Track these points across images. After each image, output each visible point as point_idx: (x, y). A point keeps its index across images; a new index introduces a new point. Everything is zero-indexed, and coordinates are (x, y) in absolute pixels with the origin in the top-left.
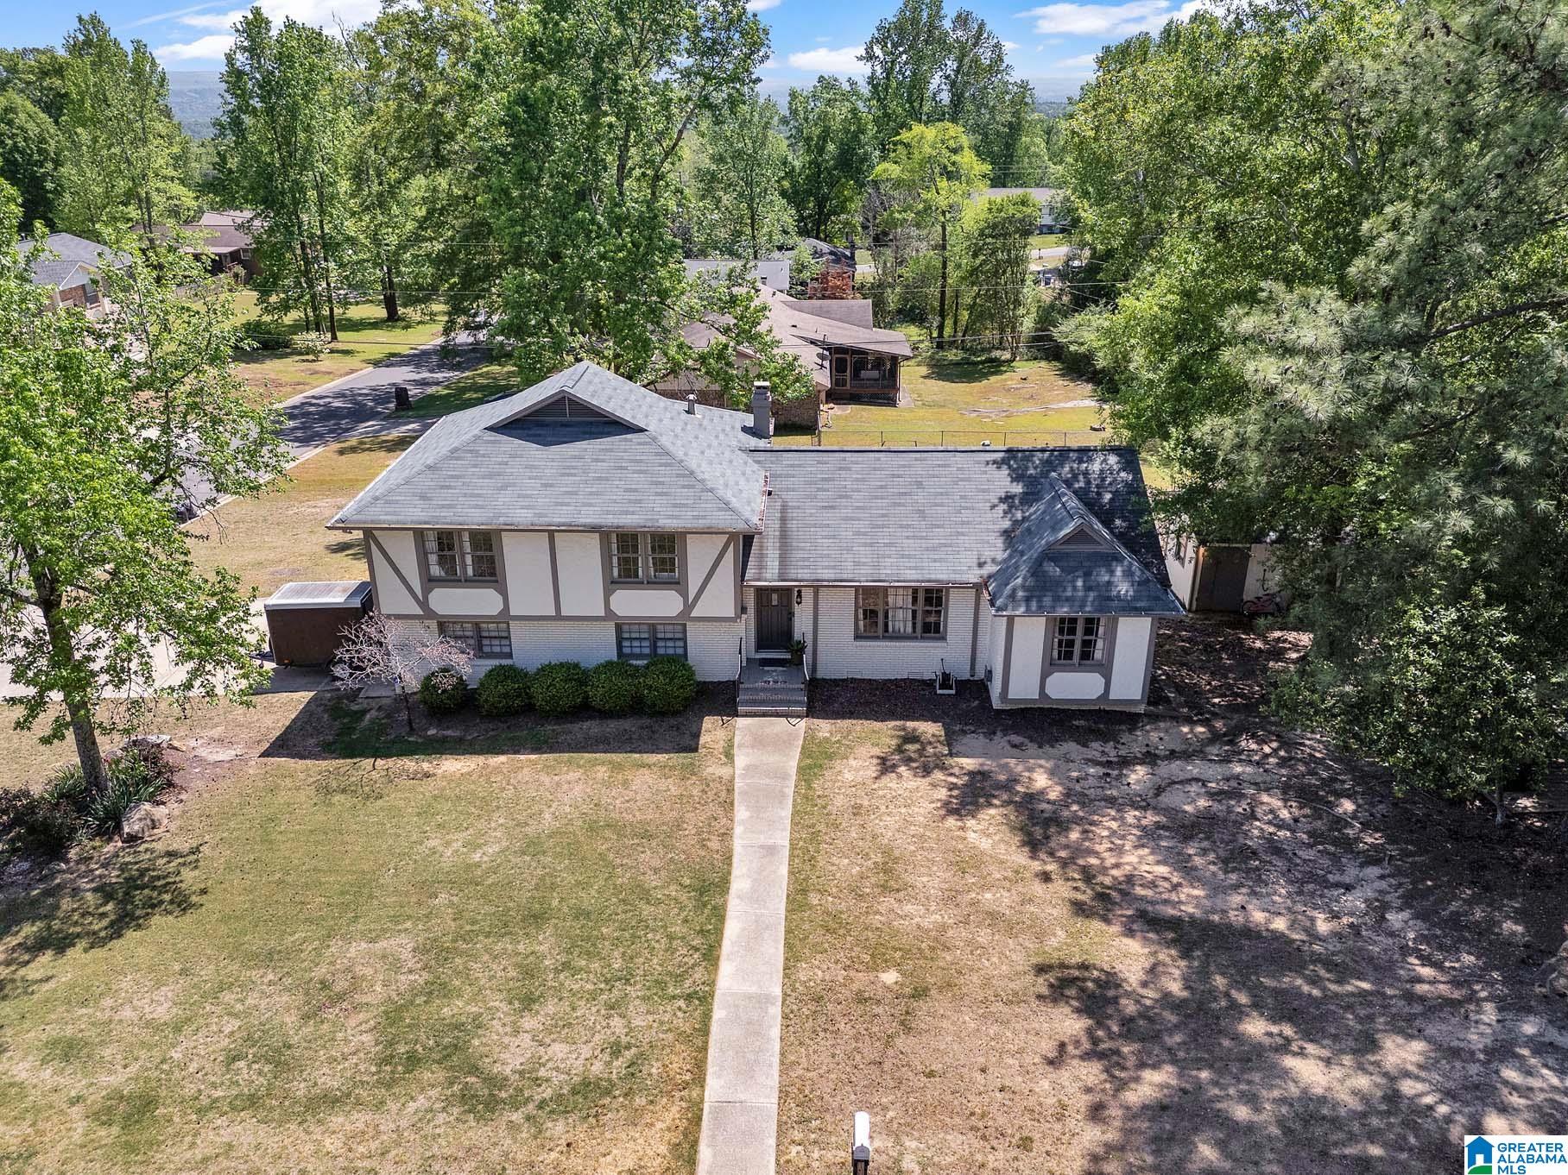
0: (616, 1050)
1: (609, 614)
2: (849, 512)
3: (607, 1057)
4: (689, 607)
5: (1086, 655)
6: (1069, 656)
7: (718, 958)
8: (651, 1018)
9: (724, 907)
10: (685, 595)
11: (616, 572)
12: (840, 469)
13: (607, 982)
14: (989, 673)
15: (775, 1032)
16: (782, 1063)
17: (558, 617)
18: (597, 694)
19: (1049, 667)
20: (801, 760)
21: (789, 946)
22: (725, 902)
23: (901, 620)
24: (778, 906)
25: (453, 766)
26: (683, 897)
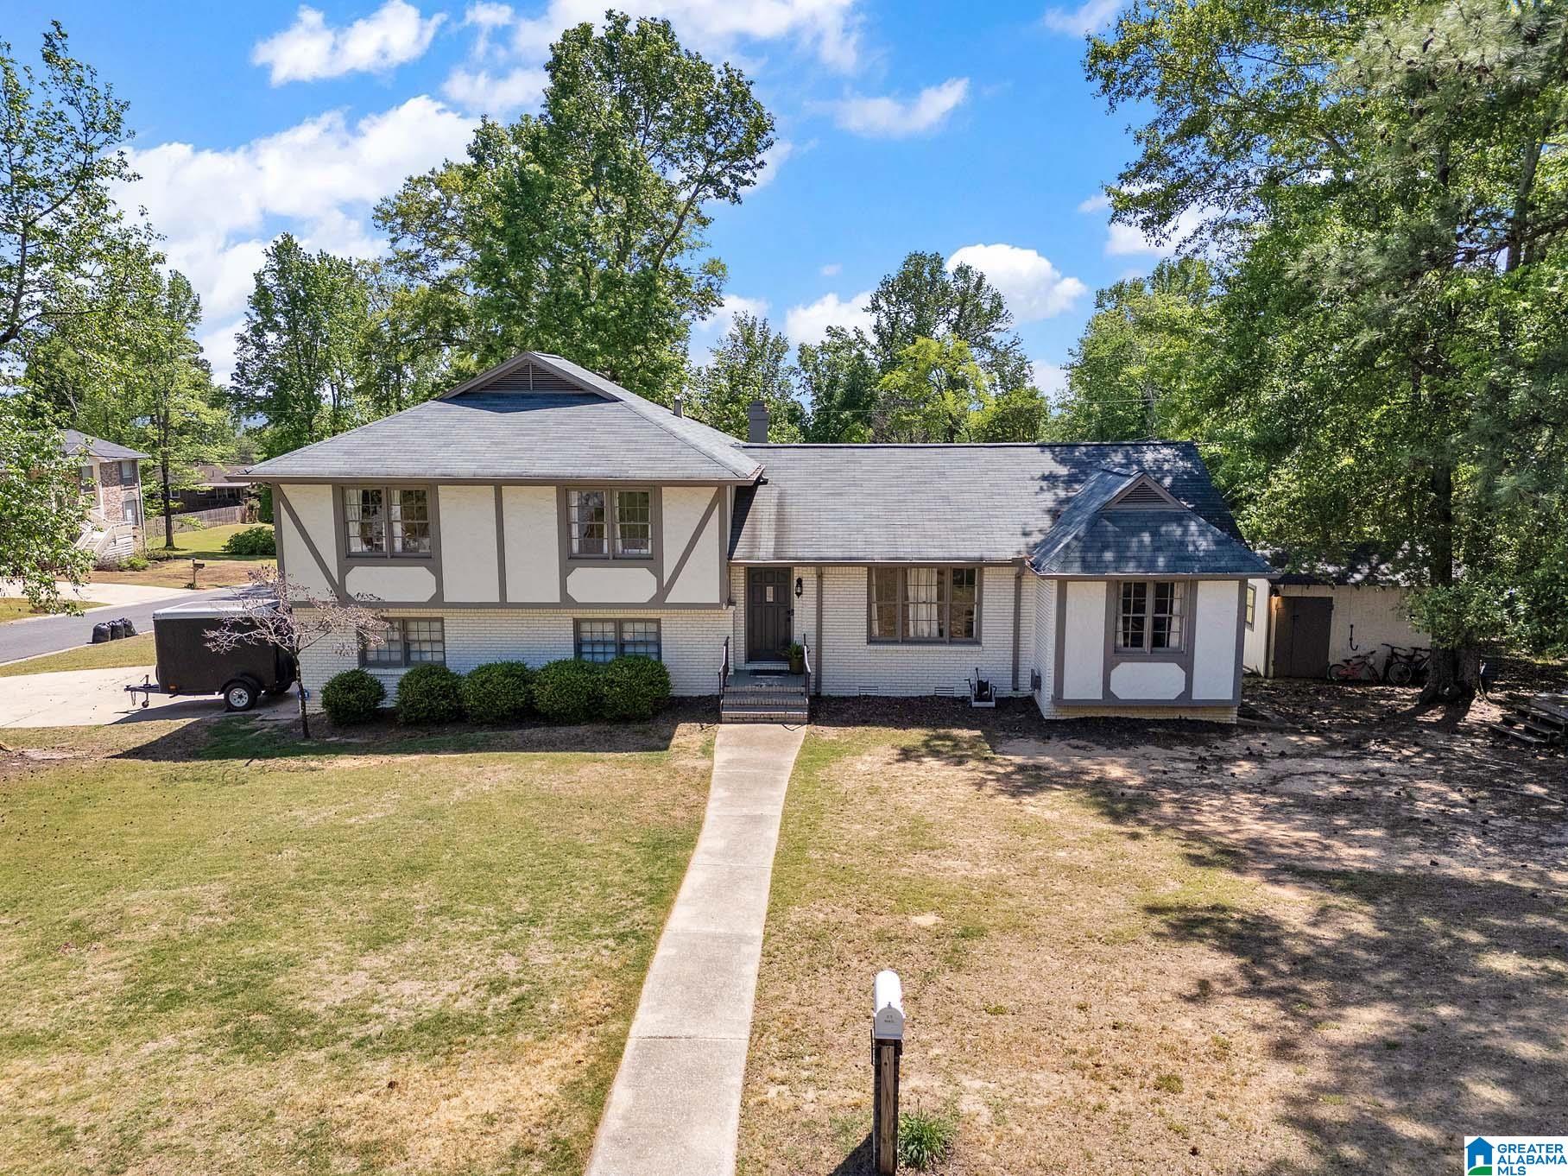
0: (497, 987)
1: (567, 601)
2: (860, 499)
3: (481, 993)
4: (663, 590)
5: (1159, 641)
6: (1137, 641)
7: (672, 902)
8: (559, 957)
9: (687, 861)
10: (658, 573)
11: (575, 548)
12: (848, 462)
13: (501, 923)
14: (1037, 682)
15: (751, 969)
16: (759, 998)
17: (503, 604)
18: (544, 696)
19: (1113, 657)
20: (799, 755)
21: (774, 892)
22: (689, 856)
23: (924, 618)
24: (764, 859)
26: (629, 852)
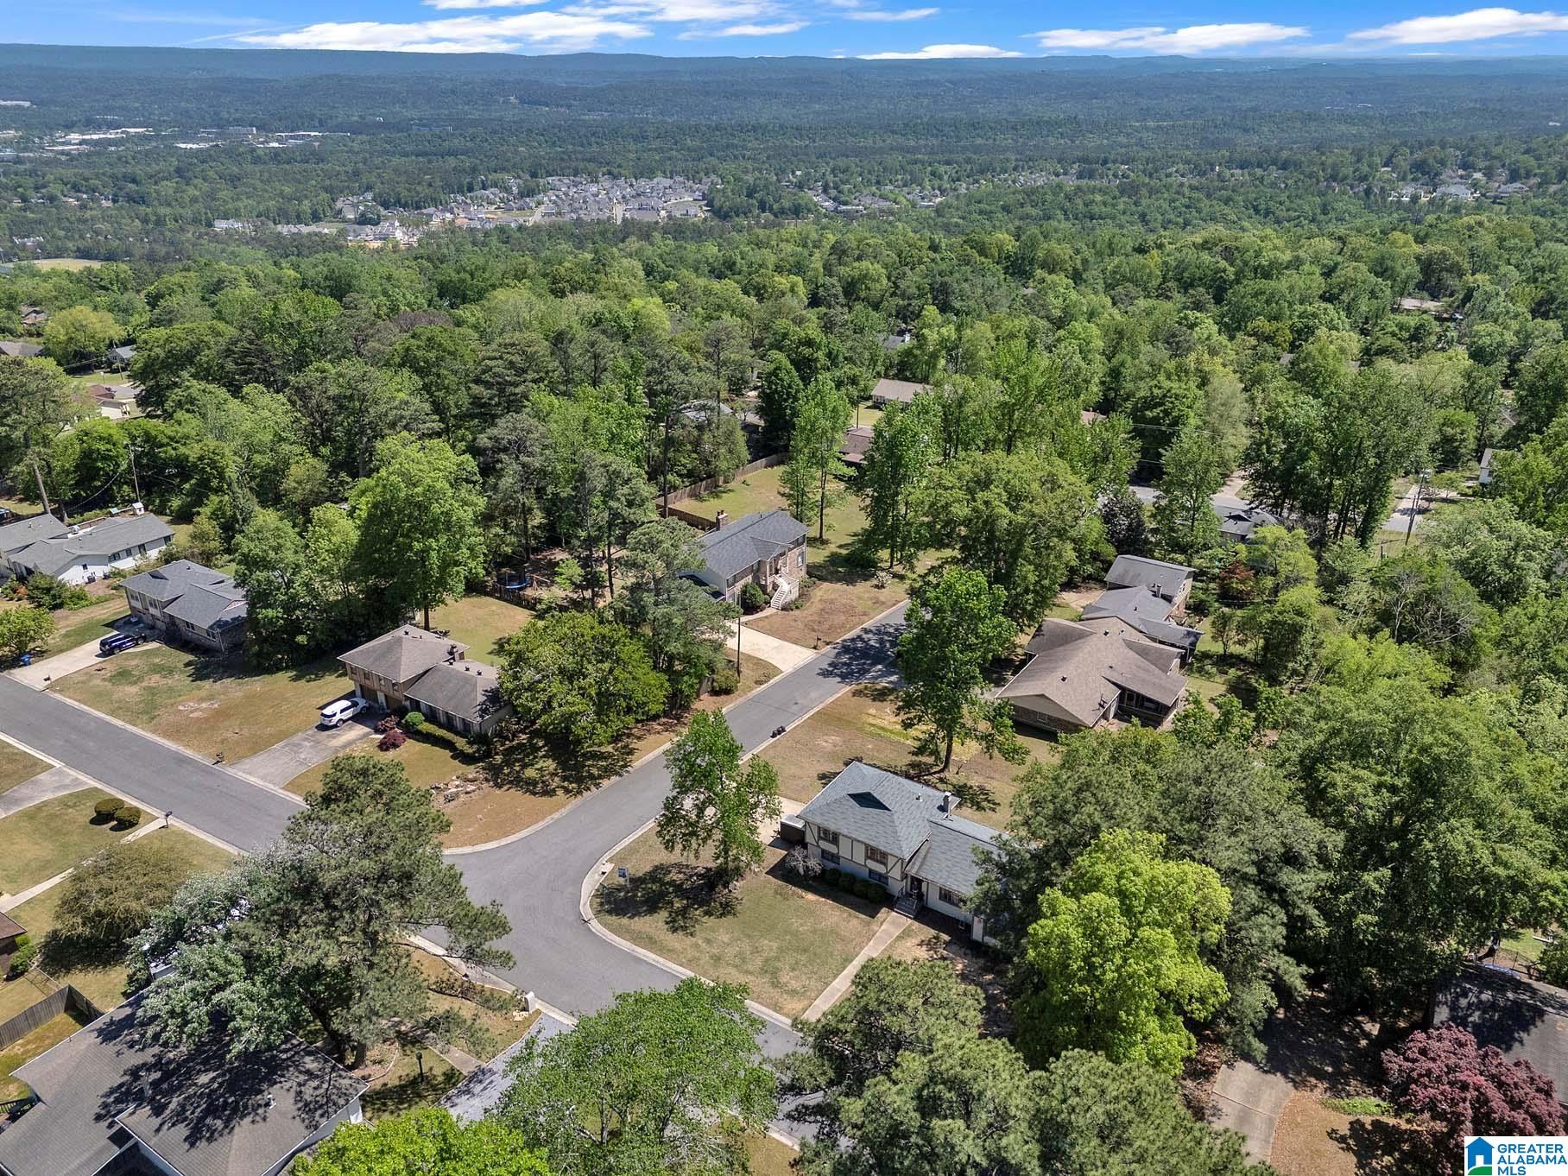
1: (864, 865)
4: (887, 872)
8: (815, 984)
10: (887, 869)
11: (869, 856)
13: (811, 972)
17: (850, 860)
20: (902, 931)
25: (811, 897)
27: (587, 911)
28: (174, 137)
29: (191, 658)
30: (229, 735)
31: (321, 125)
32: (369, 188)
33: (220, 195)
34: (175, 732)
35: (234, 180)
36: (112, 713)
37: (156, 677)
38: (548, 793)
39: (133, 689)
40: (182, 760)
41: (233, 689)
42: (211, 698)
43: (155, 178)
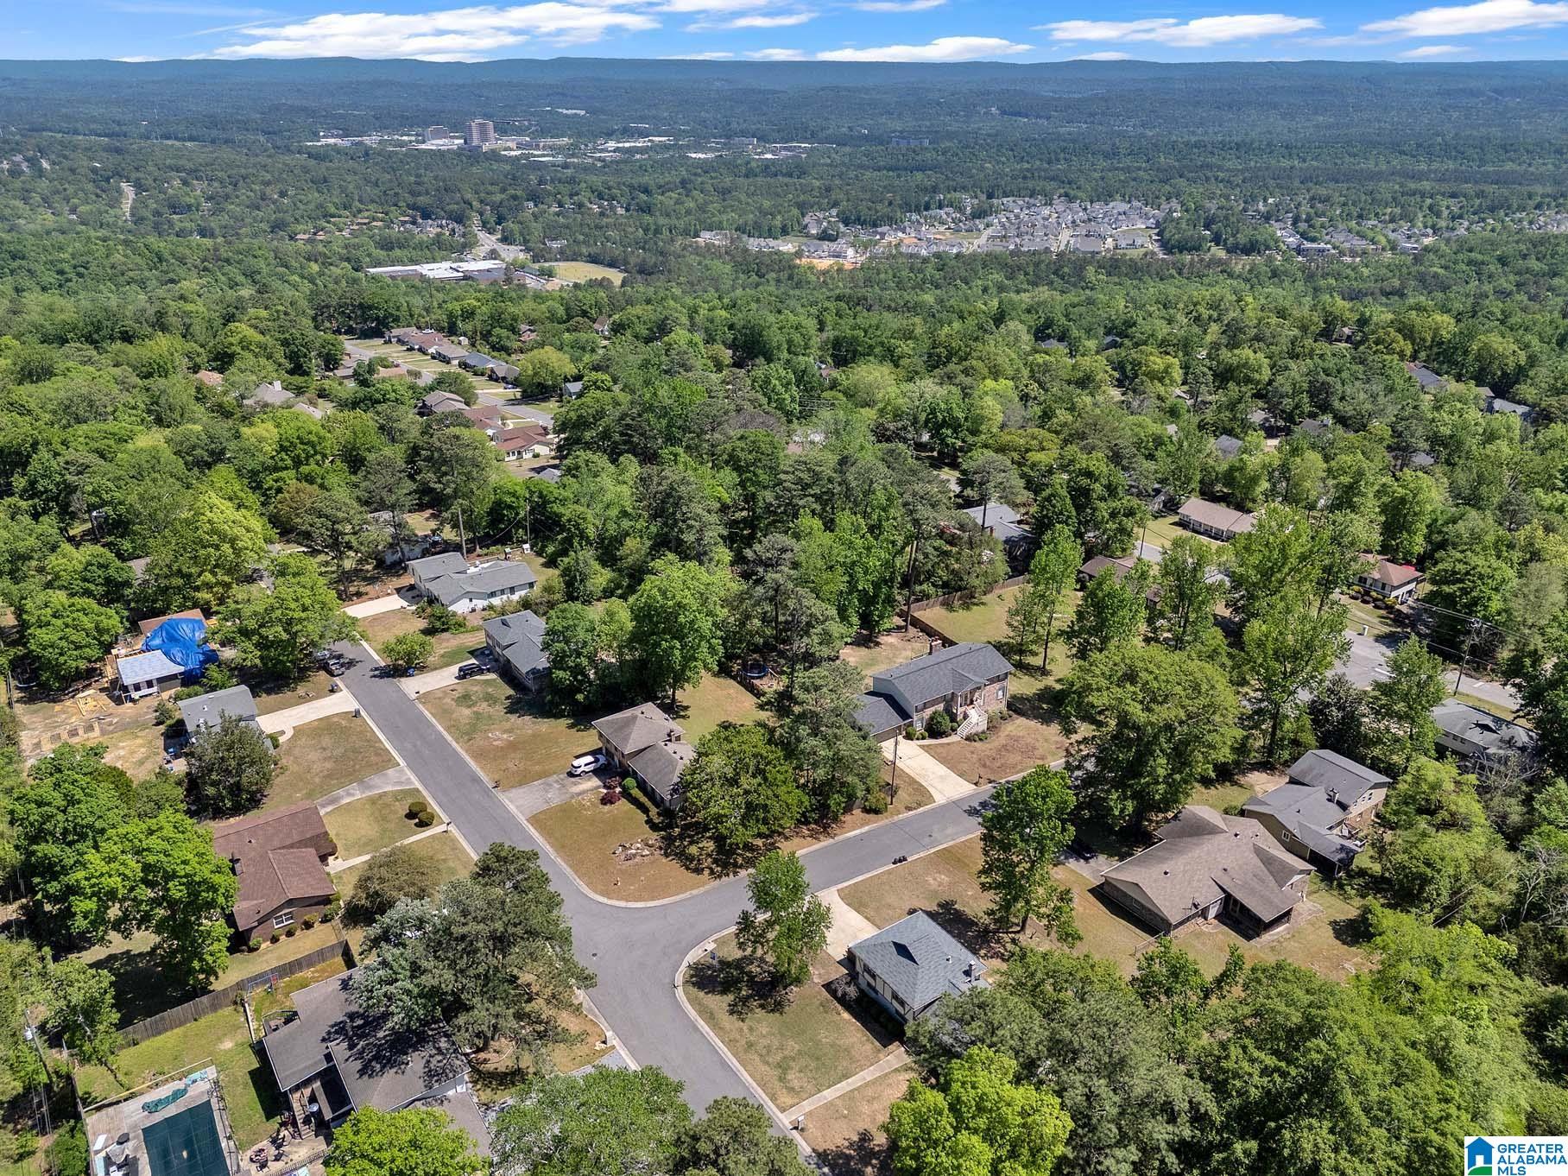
27: (679, 978)
28: (688, 147)
29: (512, 692)
30: (510, 765)
31: (813, 137)
32: (835, 204)
33: (710, 207)
34: (479, 755)
35: (724, 193)
36: (448, 729)
37: (485, 704)
38: (698, 871)
39: (467, 712)
40: (476, 780)
41: (528, 725)
42: (510, 731)
43: (664, 189)
